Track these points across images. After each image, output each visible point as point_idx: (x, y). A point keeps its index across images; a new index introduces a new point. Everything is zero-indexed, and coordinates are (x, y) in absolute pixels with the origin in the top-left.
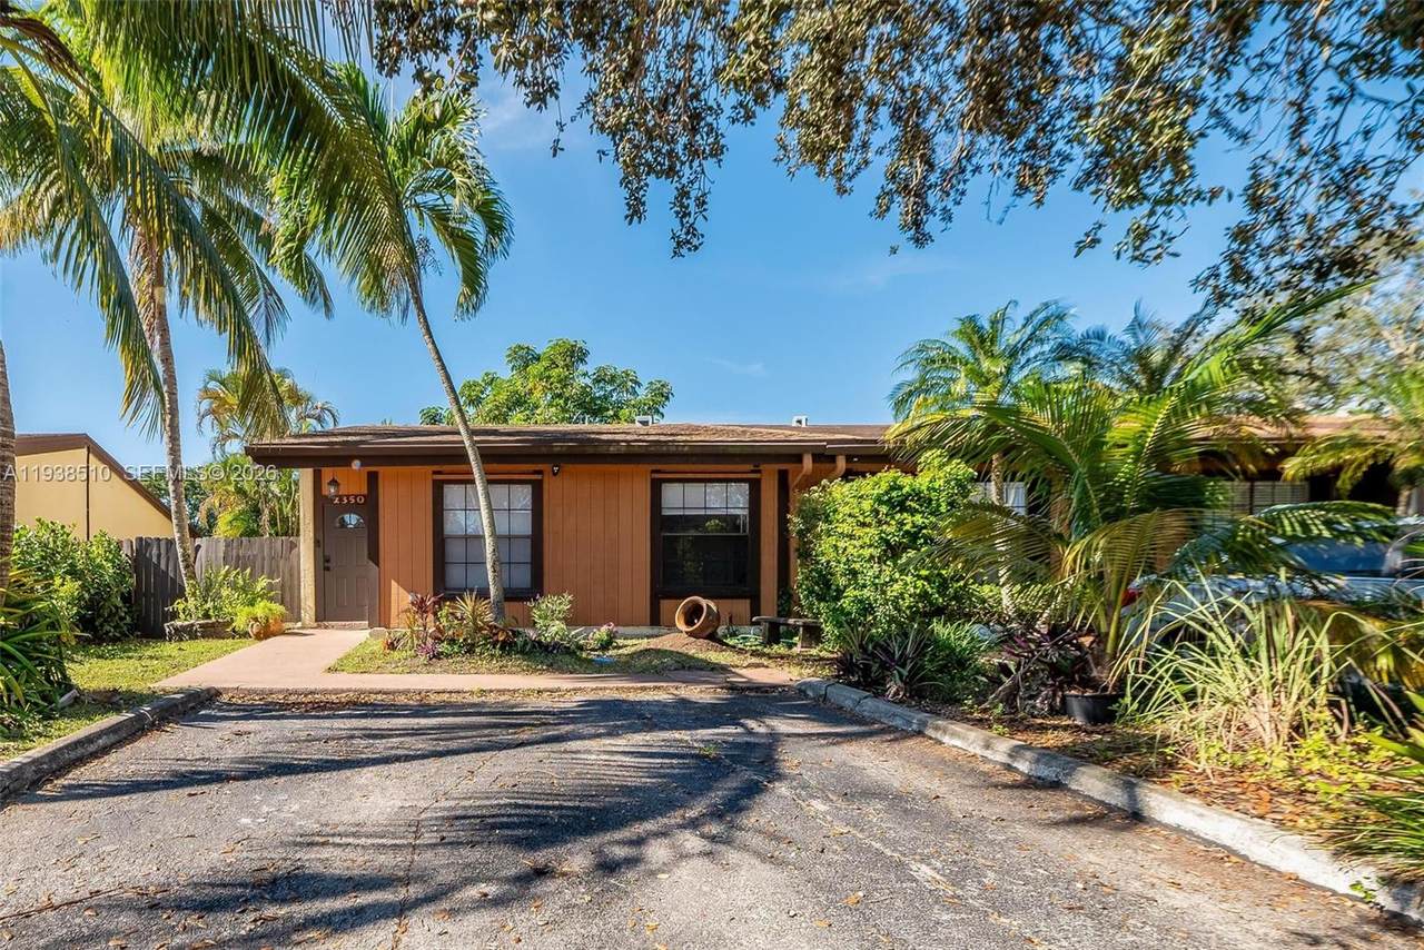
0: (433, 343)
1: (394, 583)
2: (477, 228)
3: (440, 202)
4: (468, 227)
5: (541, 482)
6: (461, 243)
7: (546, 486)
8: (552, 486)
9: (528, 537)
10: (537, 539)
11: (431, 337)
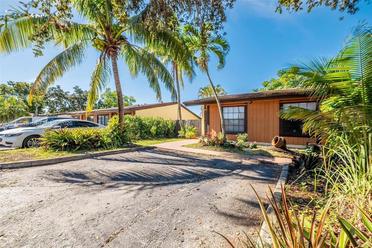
0: (209, 77)
1: (212, 129)
2: (221, 49)
3: (213, 45)
4: (220, 49)
5: (247, 105)
6: (219, 53)
7: (248, 106)
8: (250, 107)
9: (243, 119)
10: (246, 119)
11: (208, 76)
